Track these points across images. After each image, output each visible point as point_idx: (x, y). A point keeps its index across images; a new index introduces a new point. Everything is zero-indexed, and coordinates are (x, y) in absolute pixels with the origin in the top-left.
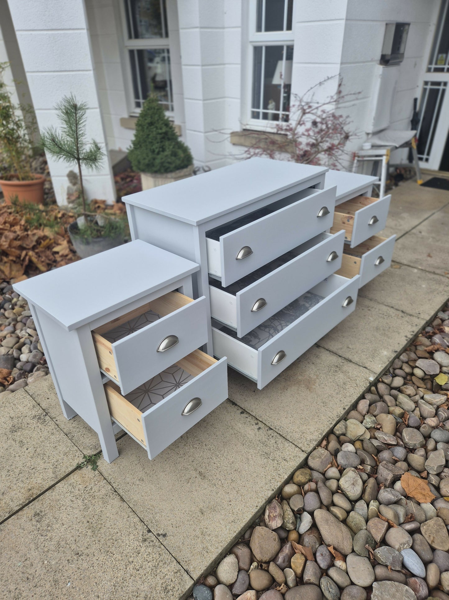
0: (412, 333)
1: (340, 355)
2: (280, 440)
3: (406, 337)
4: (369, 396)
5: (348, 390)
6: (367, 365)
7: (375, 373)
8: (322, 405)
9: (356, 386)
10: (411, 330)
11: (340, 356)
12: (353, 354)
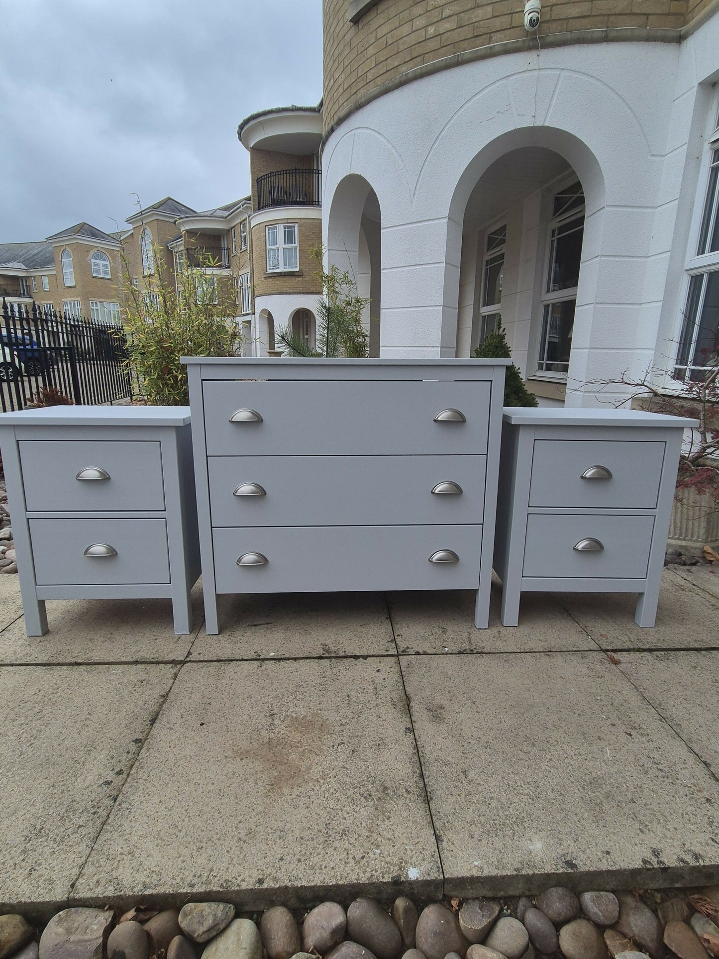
0: (689, 858)
1: (426, 773)
2: (91, 830)
3: (656, 853)
4: (359, 909)
5: (330, 850)
6: (448, 836)
7: (441, 869)
8: (242, 835)
9: (358, 857)
10: (698, 849)
11: (422, 776)
12: (455, 791)
